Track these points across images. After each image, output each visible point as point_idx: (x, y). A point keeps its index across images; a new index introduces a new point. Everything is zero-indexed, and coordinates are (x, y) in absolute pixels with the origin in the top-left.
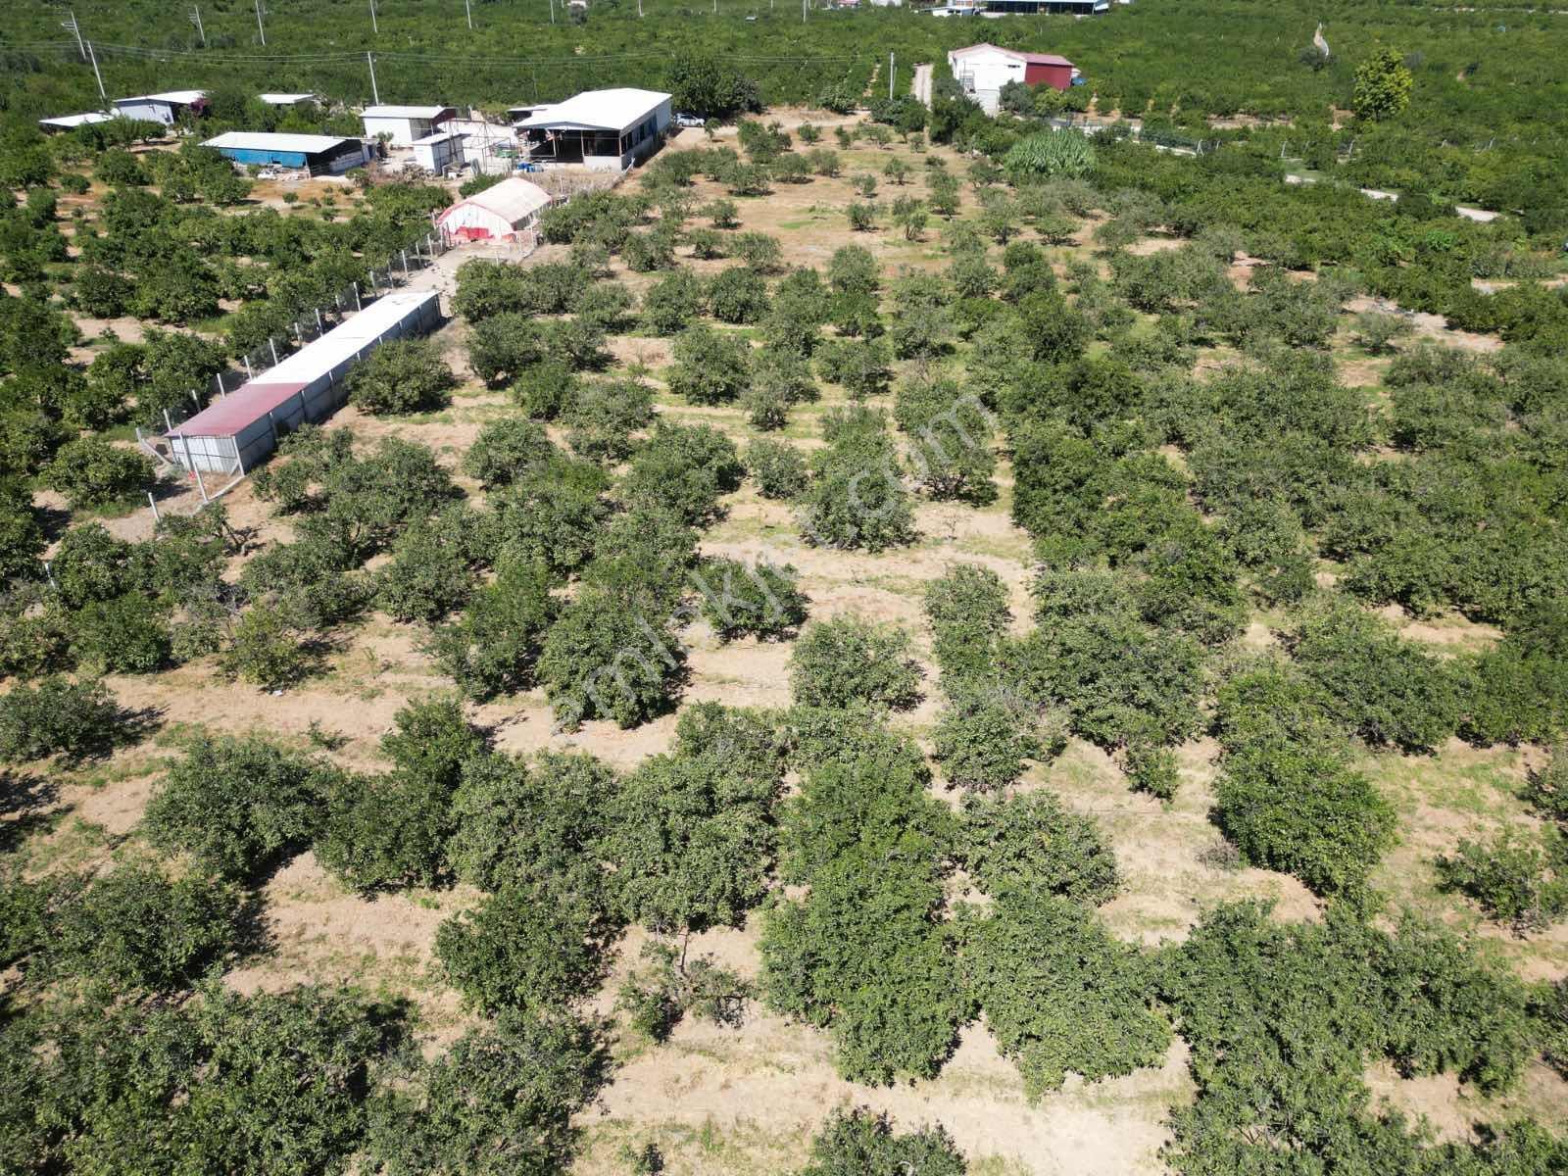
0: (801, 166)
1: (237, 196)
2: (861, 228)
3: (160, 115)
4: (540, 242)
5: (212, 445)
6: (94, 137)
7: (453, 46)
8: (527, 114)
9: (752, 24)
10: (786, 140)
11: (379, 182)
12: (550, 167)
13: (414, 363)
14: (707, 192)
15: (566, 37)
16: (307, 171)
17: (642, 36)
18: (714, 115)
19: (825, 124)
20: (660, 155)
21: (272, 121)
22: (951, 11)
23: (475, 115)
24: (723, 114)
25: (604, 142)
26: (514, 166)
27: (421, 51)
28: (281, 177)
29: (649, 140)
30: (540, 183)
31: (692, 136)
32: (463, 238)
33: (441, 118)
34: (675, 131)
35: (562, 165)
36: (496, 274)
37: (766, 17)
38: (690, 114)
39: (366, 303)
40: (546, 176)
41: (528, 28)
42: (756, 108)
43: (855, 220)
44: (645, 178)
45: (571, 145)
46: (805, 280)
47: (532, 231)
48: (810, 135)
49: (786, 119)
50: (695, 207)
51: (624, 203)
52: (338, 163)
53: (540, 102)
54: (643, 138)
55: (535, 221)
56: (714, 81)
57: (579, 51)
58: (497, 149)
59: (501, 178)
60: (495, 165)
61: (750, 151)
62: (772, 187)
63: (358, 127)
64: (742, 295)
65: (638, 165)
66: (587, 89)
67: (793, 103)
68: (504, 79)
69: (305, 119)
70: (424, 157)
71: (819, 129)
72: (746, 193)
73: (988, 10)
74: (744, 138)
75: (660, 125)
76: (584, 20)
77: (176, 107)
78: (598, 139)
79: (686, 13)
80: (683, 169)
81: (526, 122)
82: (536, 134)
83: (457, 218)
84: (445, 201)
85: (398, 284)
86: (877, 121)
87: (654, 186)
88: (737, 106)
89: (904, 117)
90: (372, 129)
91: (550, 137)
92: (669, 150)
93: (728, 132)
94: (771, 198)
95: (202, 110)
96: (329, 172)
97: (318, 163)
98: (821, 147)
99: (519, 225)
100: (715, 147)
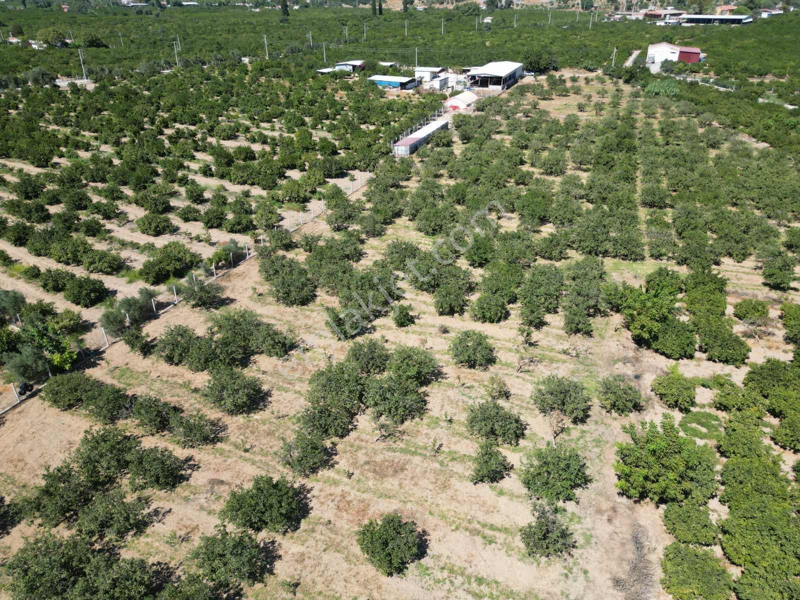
0: (567, 91)
1: (382, 94)
2: (581, 111)
3: (349, 68)
4: (474, 111)
5: (404, 148)
6: (335, 75)
7: (437, 42)
8: (469, 71)
9: (565, 30)
10: (564, 81)
11: (424, 93)
12: (476, 89)
13: (446, 134)
14: (530, 97)
15: (482, 37)
16: (400, 88)
17: (514, 37)
18: (539, 71)
19: (581, 75)
20: (516, 86)
21: (385, 72)
22: (666, 23)
23: (450, 70)
24: (541, 71)
25: (497, 80)
26: (465, 88)
27: (426, 44)
28: (391, 90)
29: (512, 80)
30: (474, 93)
31: (529, 79)
32: (451, 109)
33: (441, 72)
34: (522, 77)
35: (481, 88)
36: (464, 116)
37: (572, 26)
38: (529, 71)
39: (427, 124)
40: (475, 91)
41: (466, 33)
42: (556, 69)
43: (579, 108)
44: (510, 93)
45: (484, 81)
46: (556, 122)
47: (473, 107)
48: (574, 79)
49: (567, 73)
50: (525, 102)
51: (502, 100)
52: (408, 86)
53: (474, 66)
54: (510, 79)
55: (473, 105)
56: (540, 59)
57: (487, 44)
58: (458, 83)
59: (462, 91)
60: (459, 88)
61: (549, 85)
62: (554, 97)
63: (412, 74)
64: (535, 125)
65: (507, 89)
66: (490, 61)
67: (571, 67)
68: (460, 56)
69: (395, 71)
70: (436, 84)
71: (578, 77)
72: (544, 99)
73: (687, 22)
74: (547, 80)
75: (517, 75)
76: (490, 29)
77: (354, 67)
78: (494, 79)
79: (536, 25)
80: (524, 90)
81: (469, 73)
82: (473, 77)
83: (449, 103)
84: (445, 98)
85: (434, 120)
86: (605, 74)
87: (512, 95)
88: (548, 68)
89: (614, 74)
90: (417, 75)
91: (477, 78)
92: (519, 84)
93: (543, 78)
94: (552, 101)
95: (362, 68)
96: (405, 89)
97: (403, 86)
98: (576, 84)
99: (469, 105)
100: (536, 83)
